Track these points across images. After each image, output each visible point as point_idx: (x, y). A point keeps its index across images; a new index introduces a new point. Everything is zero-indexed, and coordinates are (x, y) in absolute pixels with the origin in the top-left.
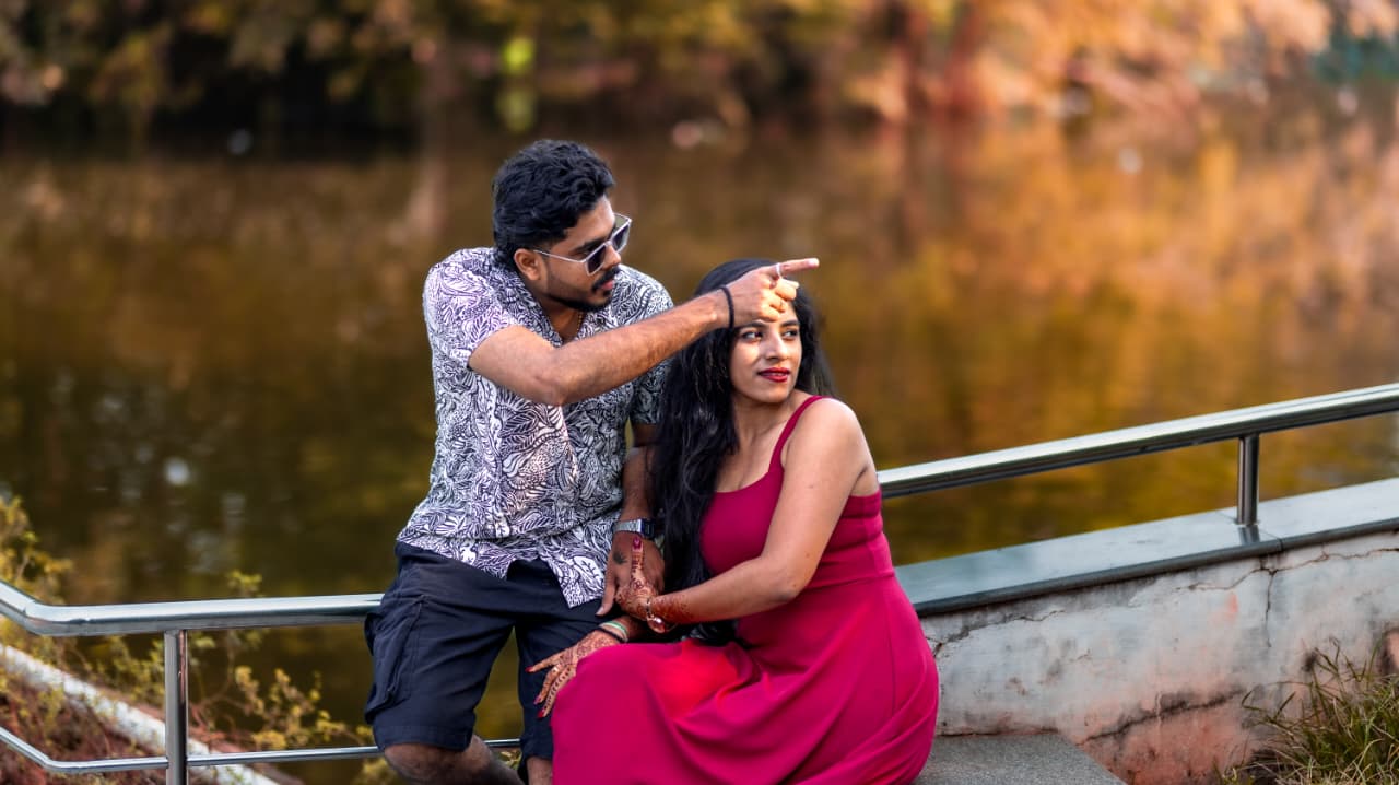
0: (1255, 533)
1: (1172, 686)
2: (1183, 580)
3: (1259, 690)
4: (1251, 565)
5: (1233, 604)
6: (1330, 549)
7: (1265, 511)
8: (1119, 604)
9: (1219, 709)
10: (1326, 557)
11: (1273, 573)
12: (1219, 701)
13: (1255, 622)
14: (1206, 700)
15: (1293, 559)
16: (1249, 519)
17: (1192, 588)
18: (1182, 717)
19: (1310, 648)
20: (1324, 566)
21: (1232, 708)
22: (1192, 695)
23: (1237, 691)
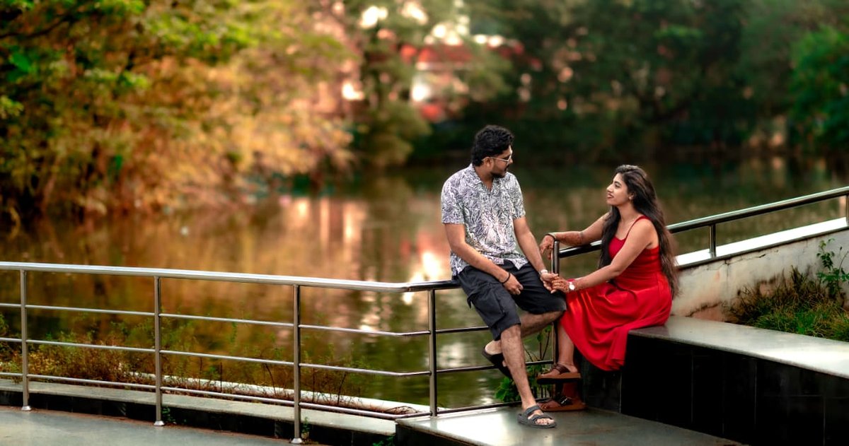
0: (715, 255)
1: (704, 301)
2: (705, 267)
3: (726, 302)
4: (723, 262)
5: (718, 275)
6: (743, 257)
7: (718, 249)
8: (689, 274)
9: (716, 308)
10: (742, 260)
11: (729, 264)
12: (716, 305)
13: (725, 280)
14: (712, 305)
15: (734, 260)
16: (713, 251)
17: (708, 269)
18: (706, 310)
19: (739, 288)
20: (741, 262)
21: (718, 308)
22: (708, 303)
23: (720, 302)
